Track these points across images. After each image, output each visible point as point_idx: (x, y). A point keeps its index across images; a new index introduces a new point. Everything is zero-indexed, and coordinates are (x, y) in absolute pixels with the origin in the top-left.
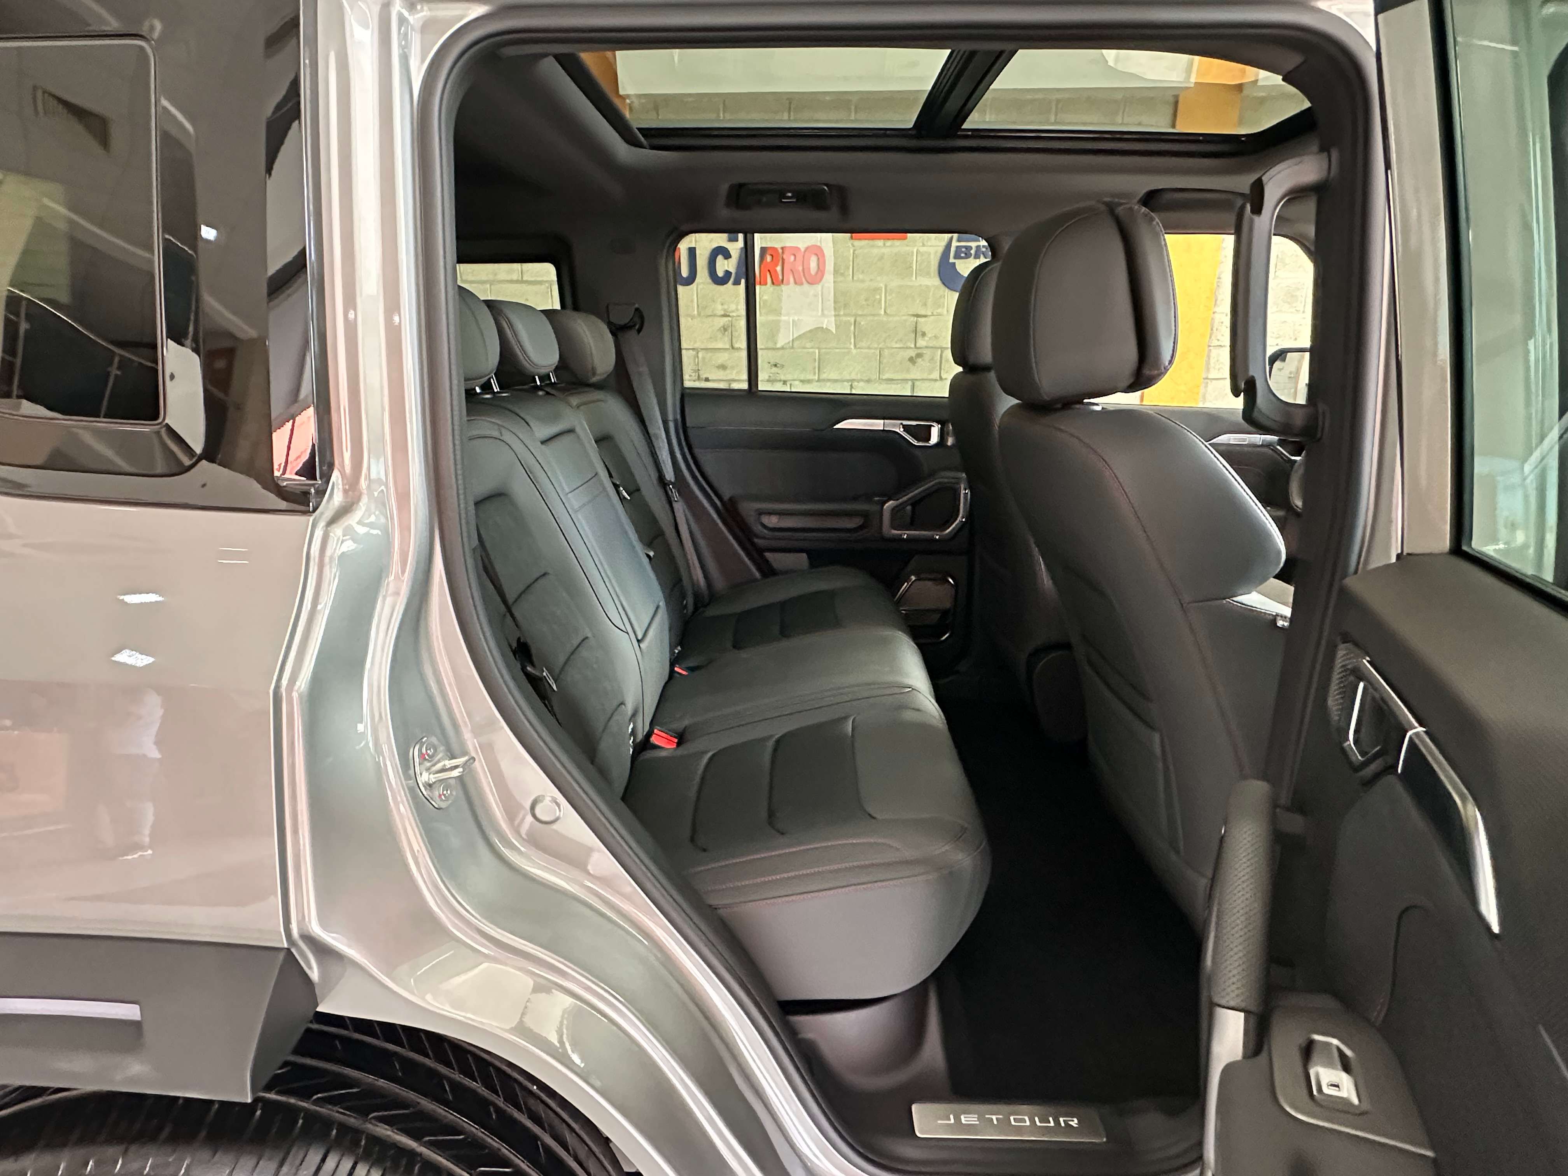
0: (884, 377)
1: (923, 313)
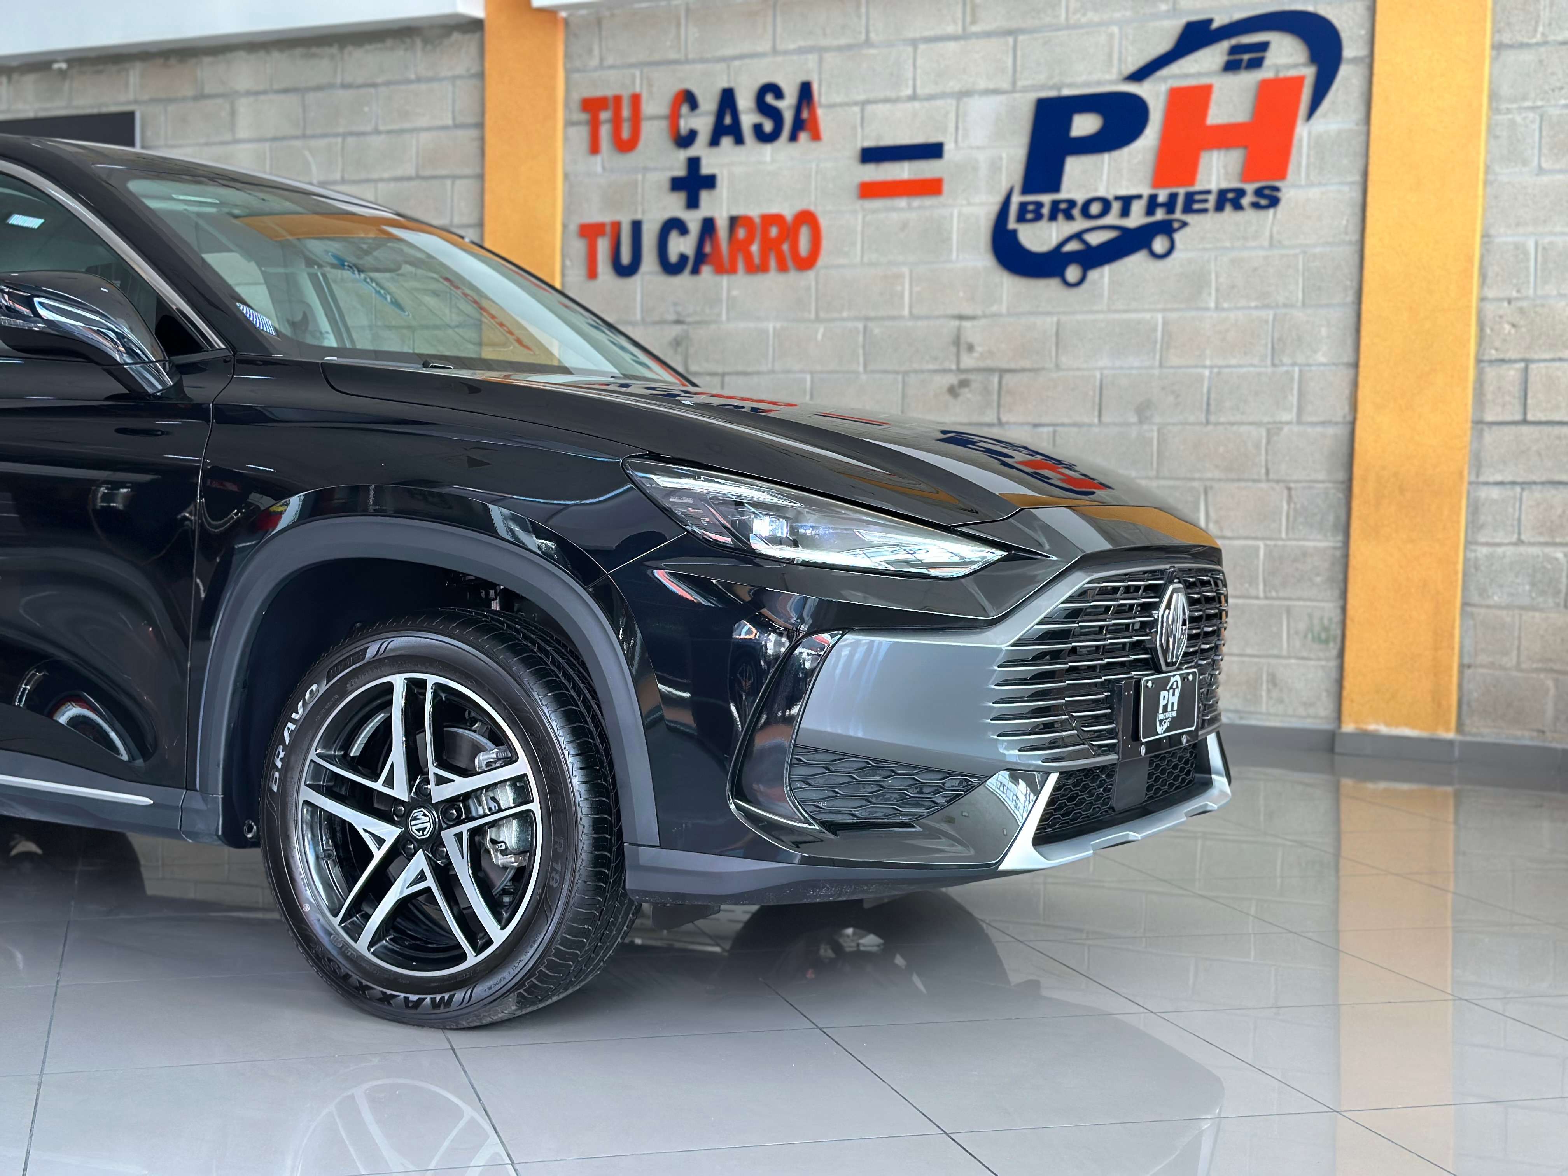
1: (970, 312)
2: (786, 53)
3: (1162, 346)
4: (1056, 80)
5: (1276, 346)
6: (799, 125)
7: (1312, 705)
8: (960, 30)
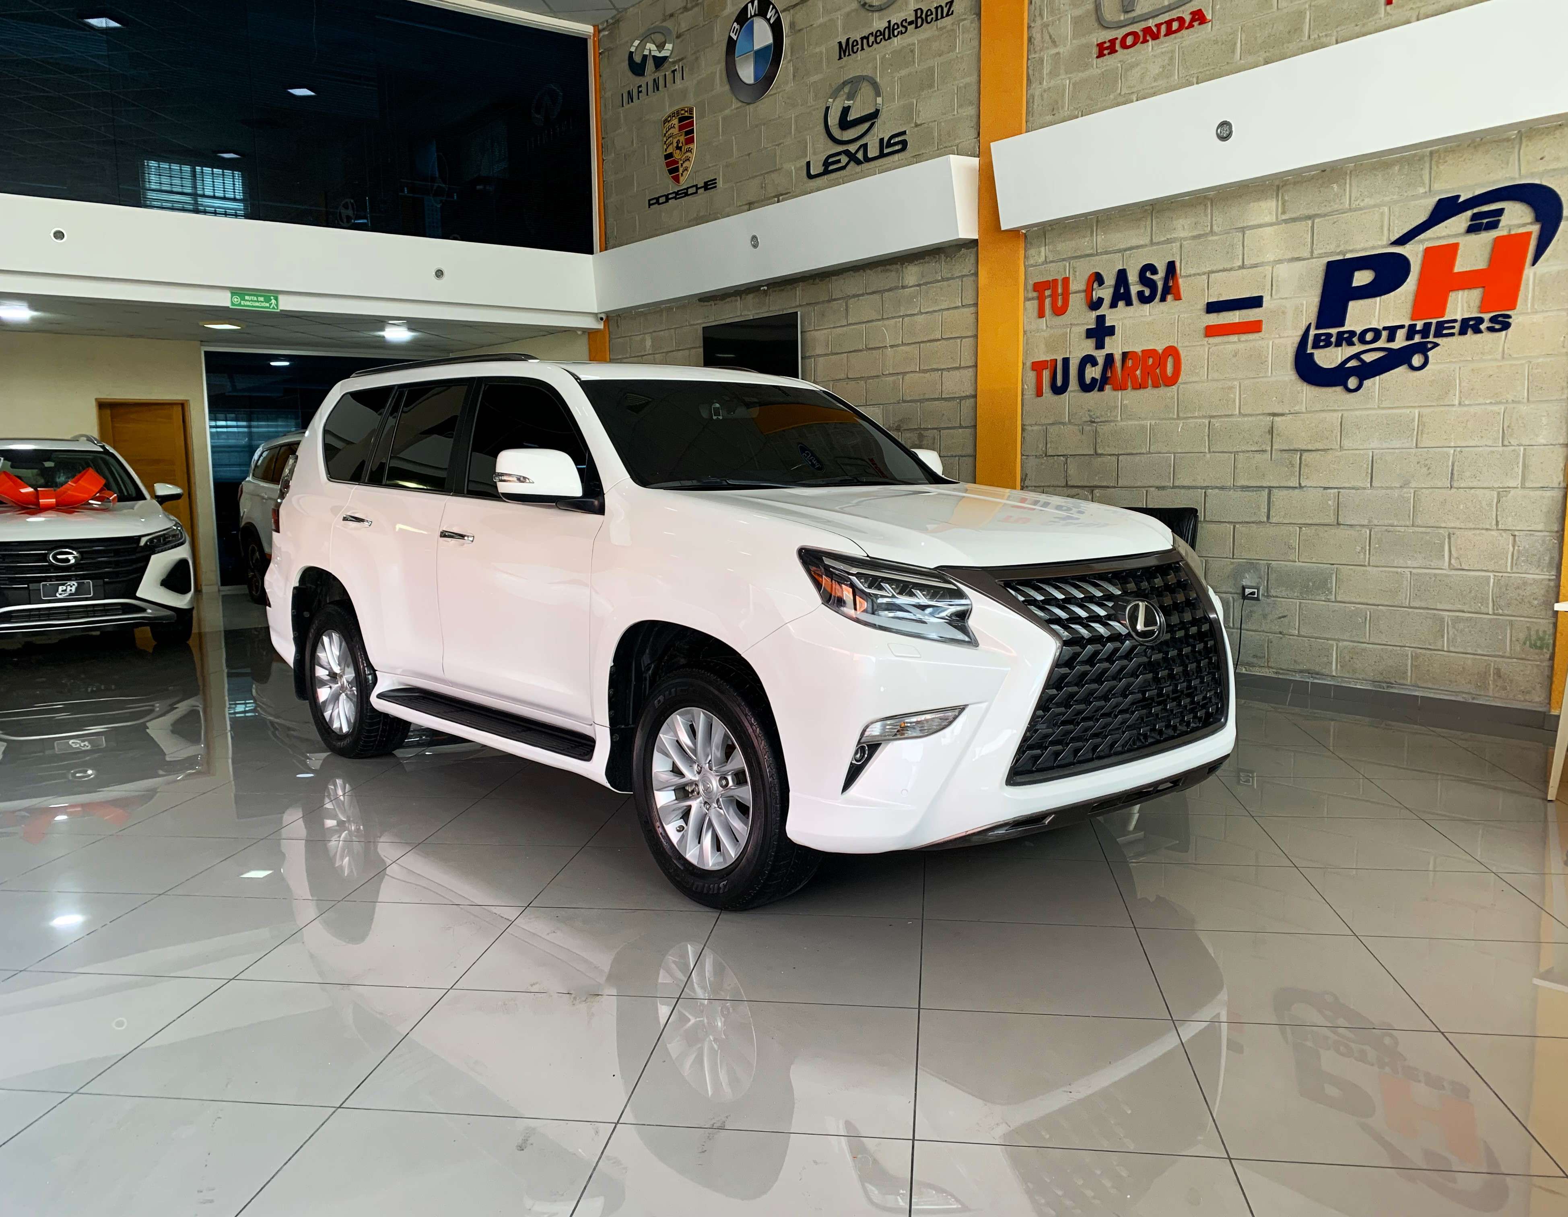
0: (1238, 484)
1: (1280, 411)
2: (1158, 243)
3: (1418, 433)
4: (1342, 248)
5: (1506, 432)
6: (1167, 291)
7: (1529, 692)
8: (1274, 220)
